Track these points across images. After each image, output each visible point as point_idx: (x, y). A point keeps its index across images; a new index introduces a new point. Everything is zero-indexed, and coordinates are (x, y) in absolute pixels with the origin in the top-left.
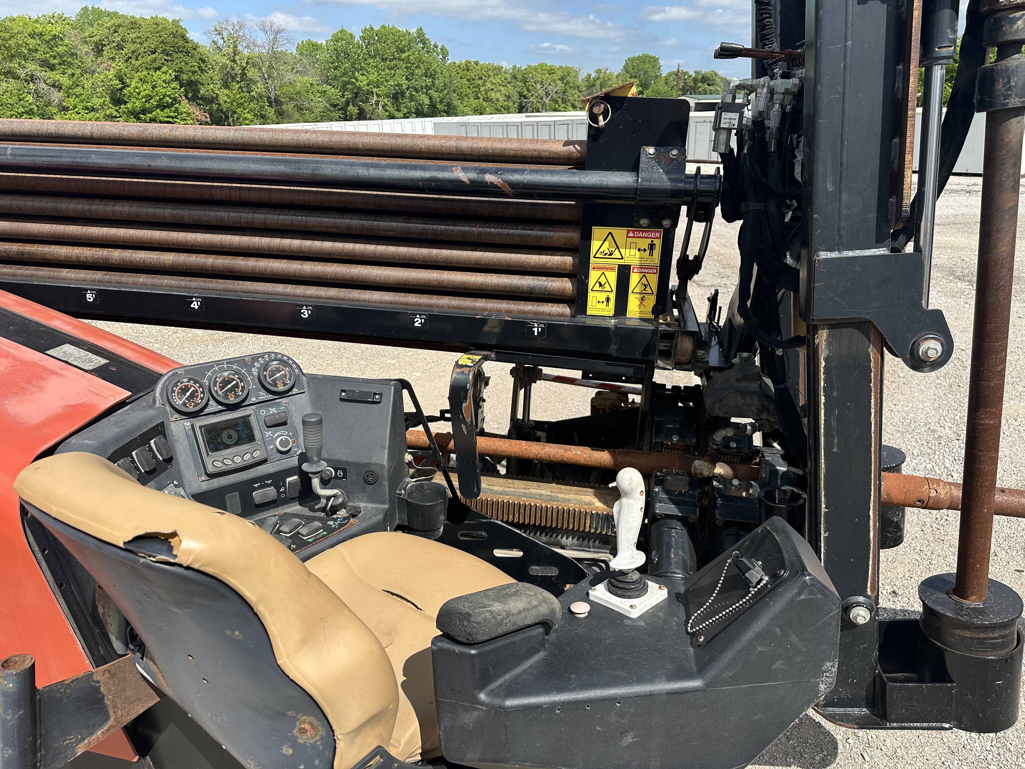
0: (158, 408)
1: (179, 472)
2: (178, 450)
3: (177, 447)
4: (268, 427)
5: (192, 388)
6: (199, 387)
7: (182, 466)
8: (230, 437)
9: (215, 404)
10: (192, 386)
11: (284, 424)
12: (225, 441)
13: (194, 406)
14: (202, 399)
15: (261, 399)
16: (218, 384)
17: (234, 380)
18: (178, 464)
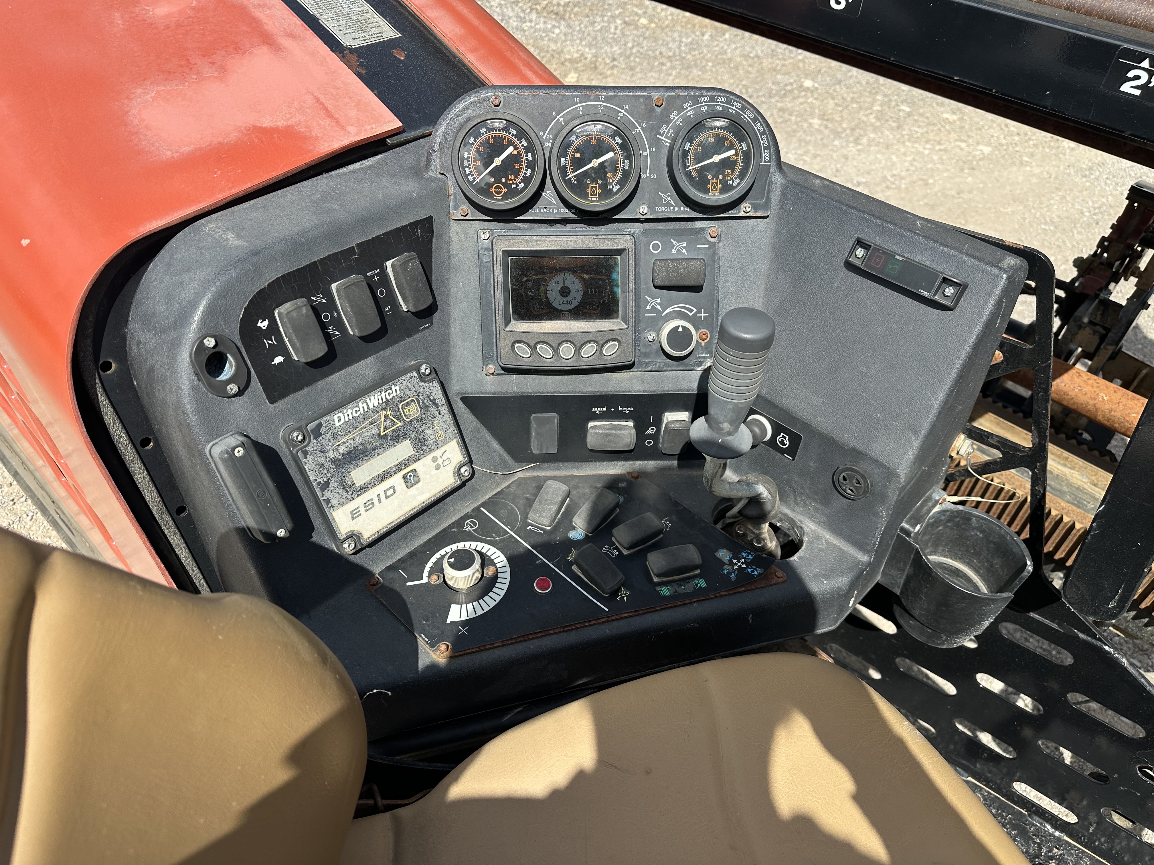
0: (431, 179)
1: (445, 342)
2: (453, 291)
3: (453, 284)
4: (656, 287)
5: (511, 149)
6: (527, 149)
7: (455, 329)
8: (565, 292)
9: (555, 201)
10: (510, 143)
11: (697, 289)
12: (551, 300)
13: (506, 197)
14: (527, 181)
15: (663, 211)
16: (570, 151)
17: (610, 149)
18: (447, 323)
